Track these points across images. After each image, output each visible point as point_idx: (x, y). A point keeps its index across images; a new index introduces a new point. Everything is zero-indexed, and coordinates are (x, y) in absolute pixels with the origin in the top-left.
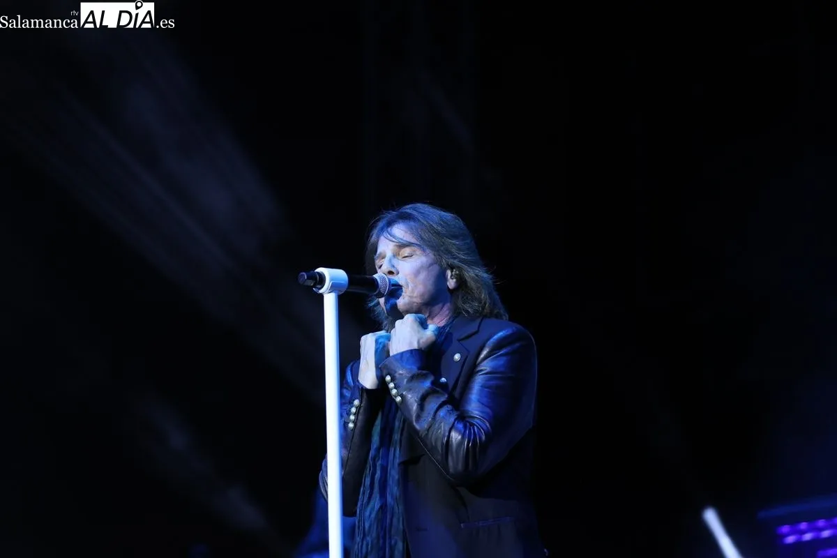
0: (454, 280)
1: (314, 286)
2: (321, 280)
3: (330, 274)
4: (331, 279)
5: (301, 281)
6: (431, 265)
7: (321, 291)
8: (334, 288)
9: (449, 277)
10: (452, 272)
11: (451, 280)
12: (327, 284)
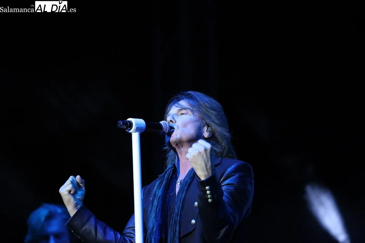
0: (208, 133)
1: (126, 129)
2: (130, 125)
3: (135, 122)
4: (136, 125)
5: (119, 126)
6: (196, 121)
7: (130, 131)
8: (138, 129)
9: (205, 131)
10: (208, 128)
11: (206, 133)
12: (134, 127)
